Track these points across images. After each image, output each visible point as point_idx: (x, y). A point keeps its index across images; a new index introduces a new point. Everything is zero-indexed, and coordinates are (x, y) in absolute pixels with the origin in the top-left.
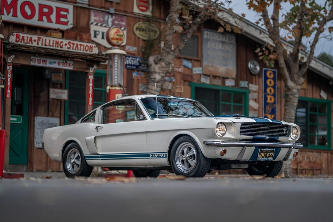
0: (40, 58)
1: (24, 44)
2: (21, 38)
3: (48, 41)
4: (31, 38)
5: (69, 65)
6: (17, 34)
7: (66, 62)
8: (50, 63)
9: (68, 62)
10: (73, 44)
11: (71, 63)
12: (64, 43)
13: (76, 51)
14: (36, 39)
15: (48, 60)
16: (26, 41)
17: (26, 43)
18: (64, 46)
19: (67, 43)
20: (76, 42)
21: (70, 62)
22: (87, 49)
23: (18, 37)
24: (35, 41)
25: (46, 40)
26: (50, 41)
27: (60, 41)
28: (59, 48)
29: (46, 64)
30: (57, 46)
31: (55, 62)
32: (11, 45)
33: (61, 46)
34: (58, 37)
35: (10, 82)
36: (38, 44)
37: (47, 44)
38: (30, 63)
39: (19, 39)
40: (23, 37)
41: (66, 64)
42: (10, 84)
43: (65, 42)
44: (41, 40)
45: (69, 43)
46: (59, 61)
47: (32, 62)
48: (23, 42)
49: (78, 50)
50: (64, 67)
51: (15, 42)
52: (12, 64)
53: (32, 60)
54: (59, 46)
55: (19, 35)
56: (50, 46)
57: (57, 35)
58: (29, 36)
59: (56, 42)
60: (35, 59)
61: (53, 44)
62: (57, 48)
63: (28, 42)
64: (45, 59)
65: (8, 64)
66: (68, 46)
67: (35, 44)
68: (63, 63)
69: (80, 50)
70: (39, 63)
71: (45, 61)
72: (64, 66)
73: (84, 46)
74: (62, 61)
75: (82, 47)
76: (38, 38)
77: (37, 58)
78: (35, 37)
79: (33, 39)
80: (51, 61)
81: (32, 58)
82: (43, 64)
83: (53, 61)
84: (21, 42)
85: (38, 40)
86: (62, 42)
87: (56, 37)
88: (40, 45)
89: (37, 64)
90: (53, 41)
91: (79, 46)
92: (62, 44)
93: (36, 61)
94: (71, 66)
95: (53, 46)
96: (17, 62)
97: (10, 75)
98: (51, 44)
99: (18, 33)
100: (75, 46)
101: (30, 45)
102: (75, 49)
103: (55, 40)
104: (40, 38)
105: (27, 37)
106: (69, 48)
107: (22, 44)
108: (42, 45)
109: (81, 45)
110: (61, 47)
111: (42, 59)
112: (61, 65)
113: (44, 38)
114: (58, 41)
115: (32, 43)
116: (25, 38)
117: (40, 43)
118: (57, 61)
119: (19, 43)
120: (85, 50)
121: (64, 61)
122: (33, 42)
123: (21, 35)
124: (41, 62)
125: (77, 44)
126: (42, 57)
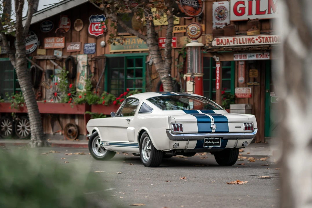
0: (241, 54)
1: (224, 45)
2: (220, 41)
3: (241, 40)
4: (228, 40)
5: (266, 56)
6: (217, 39)
7: (263, 54)
8: (250, 57)
9: (265, 53)
10: (263, 38)
11: (268, 54)
12: (255, 39)
13: (267, 43)
14: (232, 40)
15: (248, 55)
16: (224, 43)
17: (225, 45)
18: (256, 41)
19: (258, 38)
20: (265, 36)
21: (266, 53)
22: (276, 40)
23: (218, 40)
24: (231, 41)
25: (240, 39)
26: (243, 39)
27: (251, 37)
28: (252, 44)
29: (246, 58)
30: (249, 42)
31: (253, 56)
32: (206, 49)
33: (253, 41)
34: (251, 34)
35: (218, 77)
36: (234, 43)
37: (241, 42)
38: (233, 59)
39: (219, 42)
40: (222, 40)
41: (263, 55)
42: (219, 78)
43: (256, 37)
44: (236, 40)
45: (259, 38)
46: (257, 54)
47: (234, 58)
48: (222, 44)
49: (268, 42)
50: (262, 59)
51: (217, 45)
52: (219, 62)
53: (235, 57)
54: (251, 42)
55: (219, 39)
56: (244, 43)
57: (250, 33)
58: (226, 38)
59: (248, 39)
60: (237, 55)
61: (246, 41)
62: (250, 44)
63: (226, 43)
64: (245, 54)
65: (217, 63)
66: (259, 40)
67: (232, 44)
68: (260, 55)
69: (270, 42)
70: (240, 58)
71: (245, 56)
72: (261, 57)
73: (273, 37)
74: (260, 53)
75: (271, 39)
76: (233, 38)
77: (239, 54)
78: (231, 39)
79: (230, 40)
80: (250, 55)
81: (235, 55)
82: (244, 58)
83: (252, 54)
84: (221, 45)
85: (234, 40)
86: (253, 38)
87: (249, 34)
88: (236, 44)
89: (239, 59)
90: (246, 39)
91: (269, 39)
92: (253, 39)
93: (238, 57)
94: (268, 57)
95: (246, 43)
96: (223, 60)
97: (219, 71)
98: (245, 42)
99: (218, 37)
100: (265, 39)
101: (228, 45)
102: (266, 42)
103: (247, 37)
104: (235, 38)
105: (225, 40)
106: (260, 42)
107: (222, 45)
108: (237, 43)
109: (269, 37)
110: (253, 43)
111: (243, 54)
112: (259, 57)
113: (238, 38)
114: (250, 38)
115: (229, 44)
116: (224, 41)
117: (236, 42)
118: (255, 54)
119: (220, 45)
120: (274, 41)
121: (262, 53)
122: (230, 42)
123: (220, 39)
124: (242, 57)
125: (266, 38)
126: (243, 53)
